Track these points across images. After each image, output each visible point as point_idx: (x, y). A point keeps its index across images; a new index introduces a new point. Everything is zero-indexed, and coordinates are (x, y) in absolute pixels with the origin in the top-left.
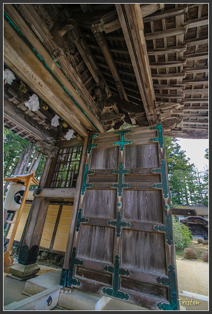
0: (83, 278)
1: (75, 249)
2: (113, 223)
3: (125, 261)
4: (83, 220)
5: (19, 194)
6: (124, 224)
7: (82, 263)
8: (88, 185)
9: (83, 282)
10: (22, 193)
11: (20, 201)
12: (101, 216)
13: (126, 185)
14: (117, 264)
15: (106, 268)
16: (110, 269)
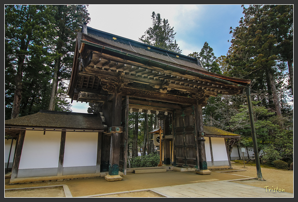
0: (179, 163)
1: (175, 155)
2: (183, 146)
3: (187, 157)
4: (176, 146)
5: (158, 139)
6: (186, 146)
7: (177, 159)
8: (176, 134)
9: (178, 164)
10: (159, 138)
11: (159, 141)
12: (181, 144)
13: (185, 133)
14: (185, 158)
15: (183, 160)
16: (184, 159)
